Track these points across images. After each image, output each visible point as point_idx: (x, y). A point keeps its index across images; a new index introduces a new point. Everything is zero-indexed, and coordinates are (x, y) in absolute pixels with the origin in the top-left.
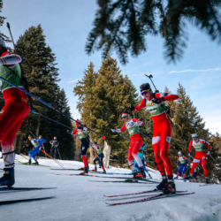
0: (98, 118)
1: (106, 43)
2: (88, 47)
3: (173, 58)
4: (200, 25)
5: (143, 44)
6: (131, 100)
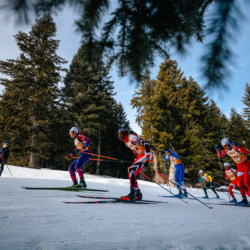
6: (199, 106)
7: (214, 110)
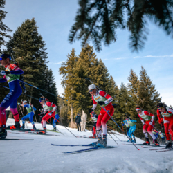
0: (78, 92)
1: (85, 35)
2: (71, 37)
3: (136, 48)
4: (158, 23)
5: (113, 36)
6: (103, 79)
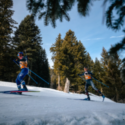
6: (82, 55)
7: (88, 58)
